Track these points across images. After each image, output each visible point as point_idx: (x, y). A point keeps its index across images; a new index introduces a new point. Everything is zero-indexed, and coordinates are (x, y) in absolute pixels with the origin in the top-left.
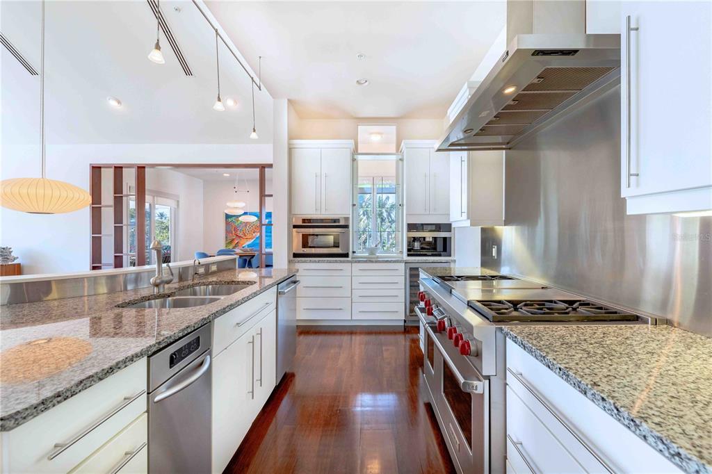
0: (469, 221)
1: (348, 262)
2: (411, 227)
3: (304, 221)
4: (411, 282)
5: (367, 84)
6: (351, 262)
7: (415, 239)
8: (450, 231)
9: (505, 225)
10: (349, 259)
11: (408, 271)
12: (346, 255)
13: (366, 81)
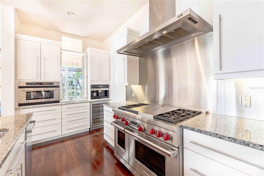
0: (128, 83)
1: (59, 105)
2: (93, 86)
3: (27, 84)
4: (93, 110)
5: (74, 15)
6: (61, 105)
7: (94, 92)
8: (109, 88)
9: (139, 85)
10: (60, 103)
11: (92, 106)
12: (58, 102)
13: (73, 14)
